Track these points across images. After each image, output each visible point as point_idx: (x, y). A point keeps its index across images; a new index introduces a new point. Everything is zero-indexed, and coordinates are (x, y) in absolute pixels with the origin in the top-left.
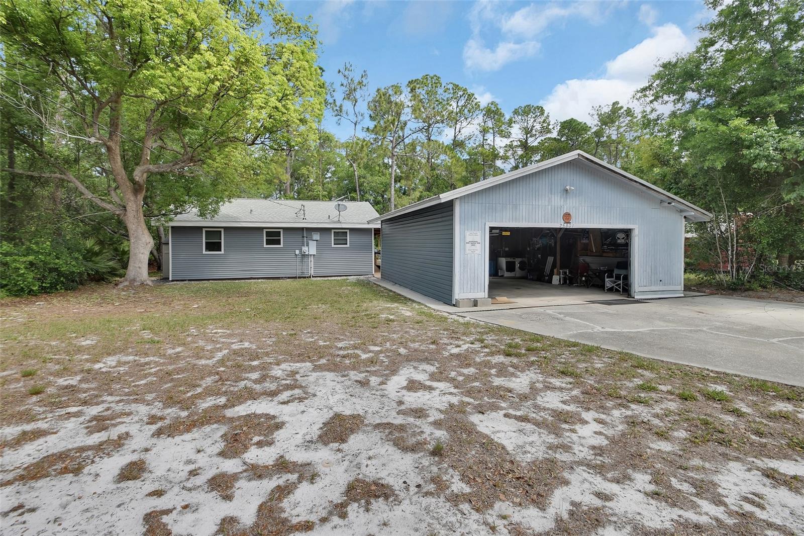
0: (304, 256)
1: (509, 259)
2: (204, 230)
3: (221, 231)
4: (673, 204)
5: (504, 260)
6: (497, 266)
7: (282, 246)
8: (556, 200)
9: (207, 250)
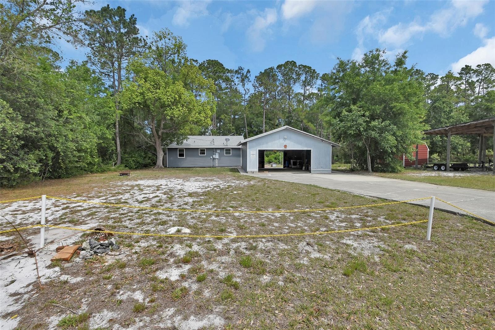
0: (214, 159)
2: (178, 149)
3: (184, 150)
5: (292, 161)
6: (290, 163)
7: (205, 155)
8: (282, 141)
9: (179, 156)
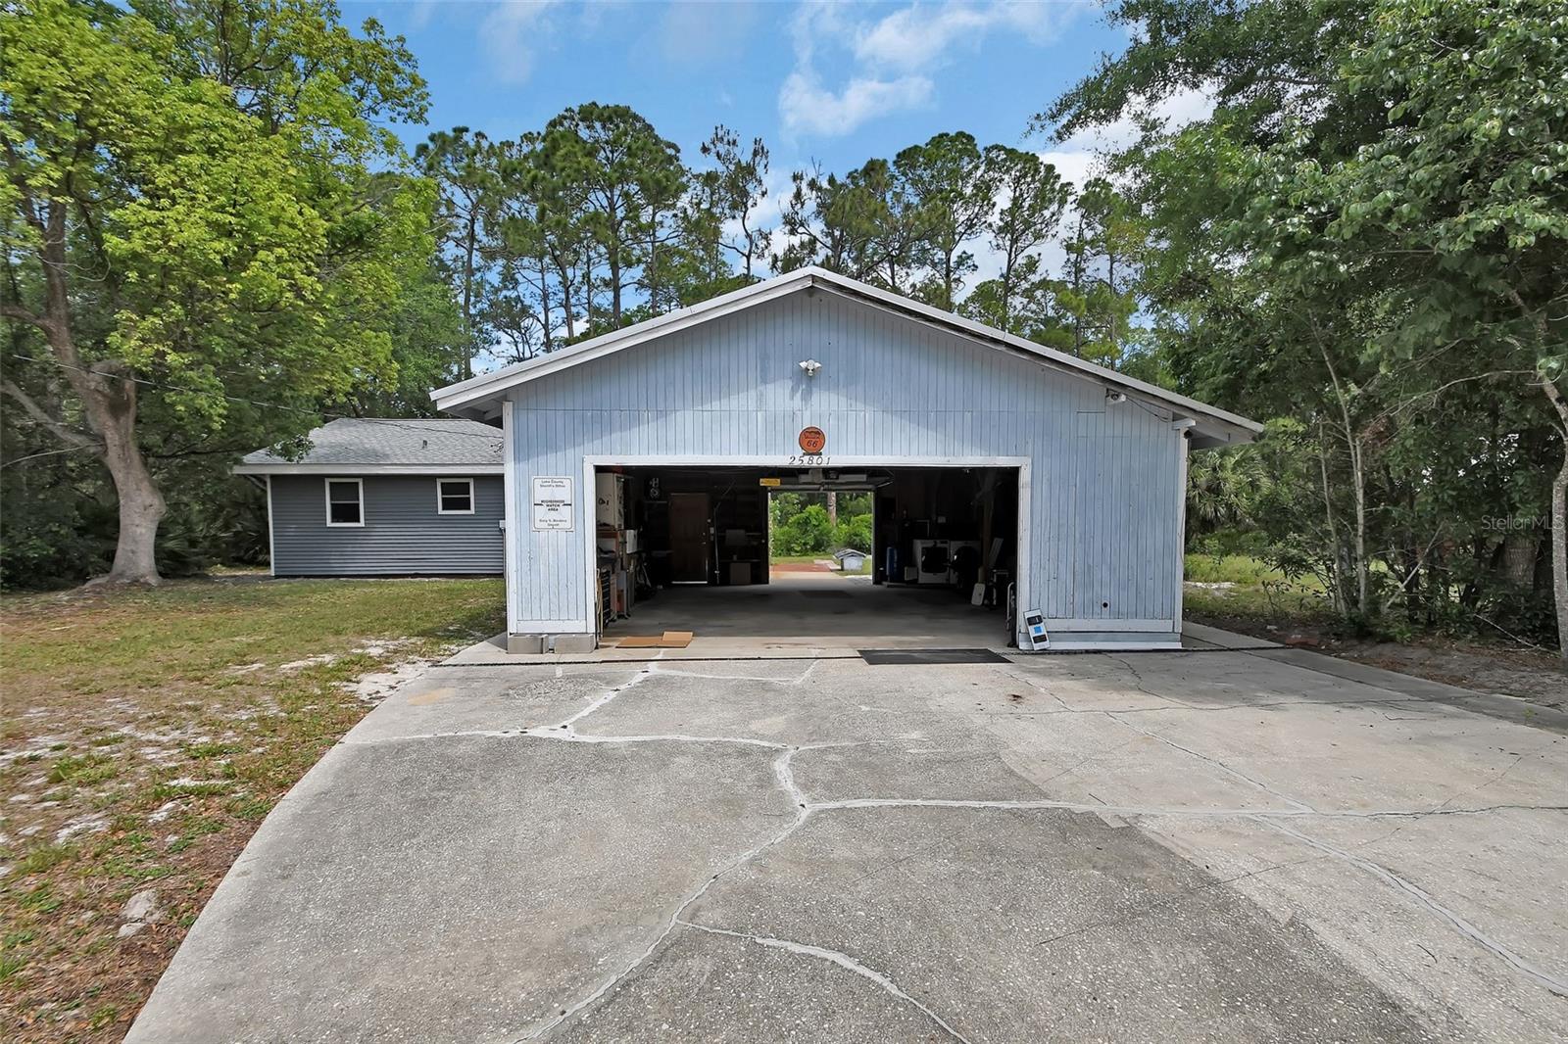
1: (929, 544)
2: (327, 482)
3: (357, 483)
4: (1123, 398)
5: (919, 546)
6: (907, 558)
7: (472, 511)
8: (780, 397)
9: (335, 519)
